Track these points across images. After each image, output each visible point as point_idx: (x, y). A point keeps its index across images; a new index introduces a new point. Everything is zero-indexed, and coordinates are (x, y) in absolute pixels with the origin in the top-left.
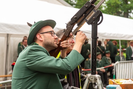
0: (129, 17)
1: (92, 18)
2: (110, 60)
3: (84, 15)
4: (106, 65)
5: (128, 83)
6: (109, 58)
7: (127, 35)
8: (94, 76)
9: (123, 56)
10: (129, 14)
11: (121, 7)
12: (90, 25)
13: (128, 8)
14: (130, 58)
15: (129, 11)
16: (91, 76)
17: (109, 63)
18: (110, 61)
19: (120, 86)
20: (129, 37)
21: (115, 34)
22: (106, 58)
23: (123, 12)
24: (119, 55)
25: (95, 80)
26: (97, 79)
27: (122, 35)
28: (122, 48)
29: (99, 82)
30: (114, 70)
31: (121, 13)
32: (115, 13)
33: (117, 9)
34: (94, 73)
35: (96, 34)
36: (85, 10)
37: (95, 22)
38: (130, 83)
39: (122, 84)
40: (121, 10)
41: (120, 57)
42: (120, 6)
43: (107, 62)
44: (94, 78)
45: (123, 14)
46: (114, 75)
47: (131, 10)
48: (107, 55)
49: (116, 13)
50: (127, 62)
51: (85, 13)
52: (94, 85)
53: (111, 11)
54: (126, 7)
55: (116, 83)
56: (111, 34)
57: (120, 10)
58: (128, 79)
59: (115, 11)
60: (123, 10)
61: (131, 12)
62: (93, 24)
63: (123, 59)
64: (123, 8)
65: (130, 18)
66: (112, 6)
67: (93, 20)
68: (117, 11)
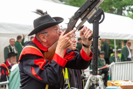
0: (123, 14)
1: (93, 16)
2: (104, 61)
3: (88, 9)
4: (100, 67)
5: (128, 85)
6: (103, 59)
7: (122, 34)
8: (96, 76)
9: (118, 57)
10: (123, 11)
11: (114, 4)
12: (91, 24)
13: (122, 5)
14: (126, 59)
15: (123, 8)
16: (92, 77)
17: (103, 64)
18: (105, 63)
19: (121, 88)
20: (124, 37)
21: (109, 33)
22: (100, 59)
23: (117, 9)
24: (113, 55)
25: (96, 80)
26: (98, 80)
27: (117, 34)
28: (117, 49)
29: (101, 83)
30: (109, 71)
31: (114, 10)
32: (107, 10)
33: (110, 6)
34: (96, 73)
35: (98, 34)
36: (90, 5)
37: (96, 21)
38: (130, 85)
39: (122, 85)
40: (115, 7)
41: (115, 57)
42: (113, 2)
43: (101, 64)
44: (95, 79)
45: (116, 11)
46: (110, 76)
47: (125, 7)
48: (101, 56)
49: (109, 11)
50: (123, 63)
51: (89, 7)
52: (96, 86)
53: (104, 8)
54: (120, 4)
55: (115, 84)
56: (105, 33)
57: (113, 8)
58: (128, 81)
59: (107, 9)
60: (116, 7)
61: (125, 10)
62: (94, 23)
63: (118, 60)
64: (116, 4)
65: (124, 16)
66: (105, 3)
67: (95, 19)
68: (111, 8)
